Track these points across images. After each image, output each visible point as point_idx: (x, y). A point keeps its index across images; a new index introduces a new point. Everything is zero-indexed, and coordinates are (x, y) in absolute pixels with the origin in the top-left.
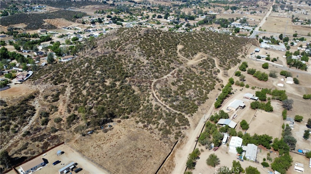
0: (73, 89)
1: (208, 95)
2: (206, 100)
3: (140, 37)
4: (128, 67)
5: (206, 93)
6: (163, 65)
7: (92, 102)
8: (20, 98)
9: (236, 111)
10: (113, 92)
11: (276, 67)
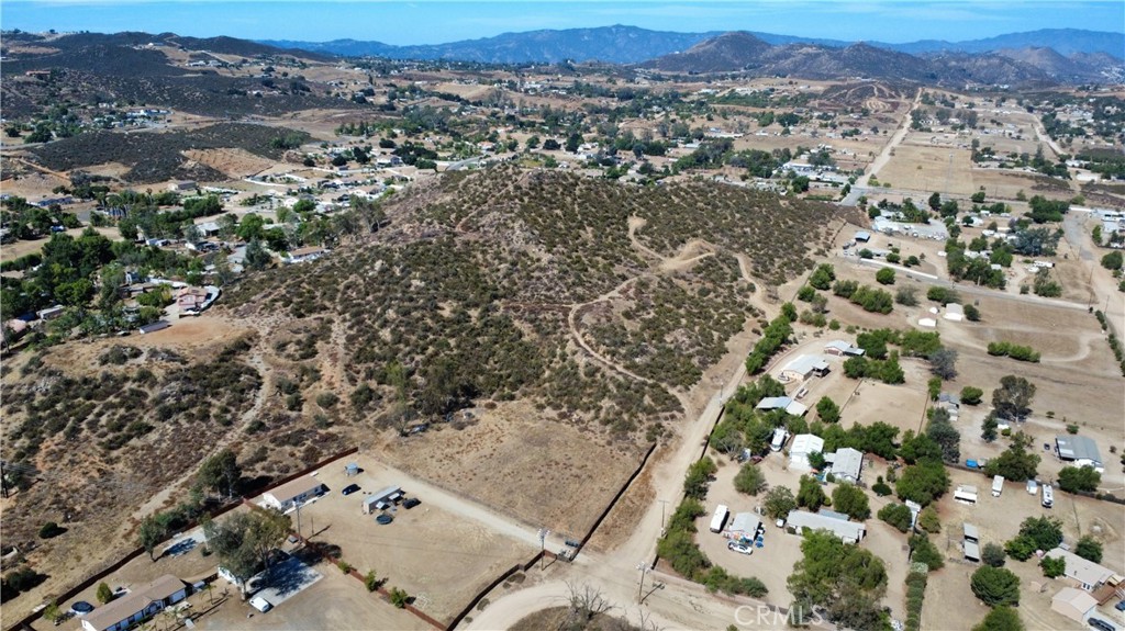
0: (351, 328)
1: (727, 344)
2: (723, 356)
3: (518, 193)
4: (497, 272)
5: (720, 338)
6: (592, 267)
7: (412, 359)
8: (212, 346)
9: (806, 382)
10: (464, 334)
11: (918, 280)
